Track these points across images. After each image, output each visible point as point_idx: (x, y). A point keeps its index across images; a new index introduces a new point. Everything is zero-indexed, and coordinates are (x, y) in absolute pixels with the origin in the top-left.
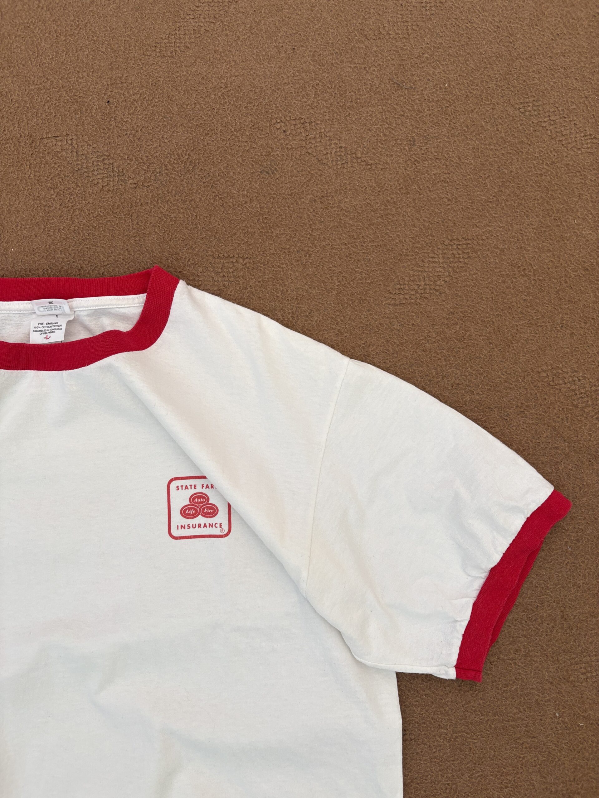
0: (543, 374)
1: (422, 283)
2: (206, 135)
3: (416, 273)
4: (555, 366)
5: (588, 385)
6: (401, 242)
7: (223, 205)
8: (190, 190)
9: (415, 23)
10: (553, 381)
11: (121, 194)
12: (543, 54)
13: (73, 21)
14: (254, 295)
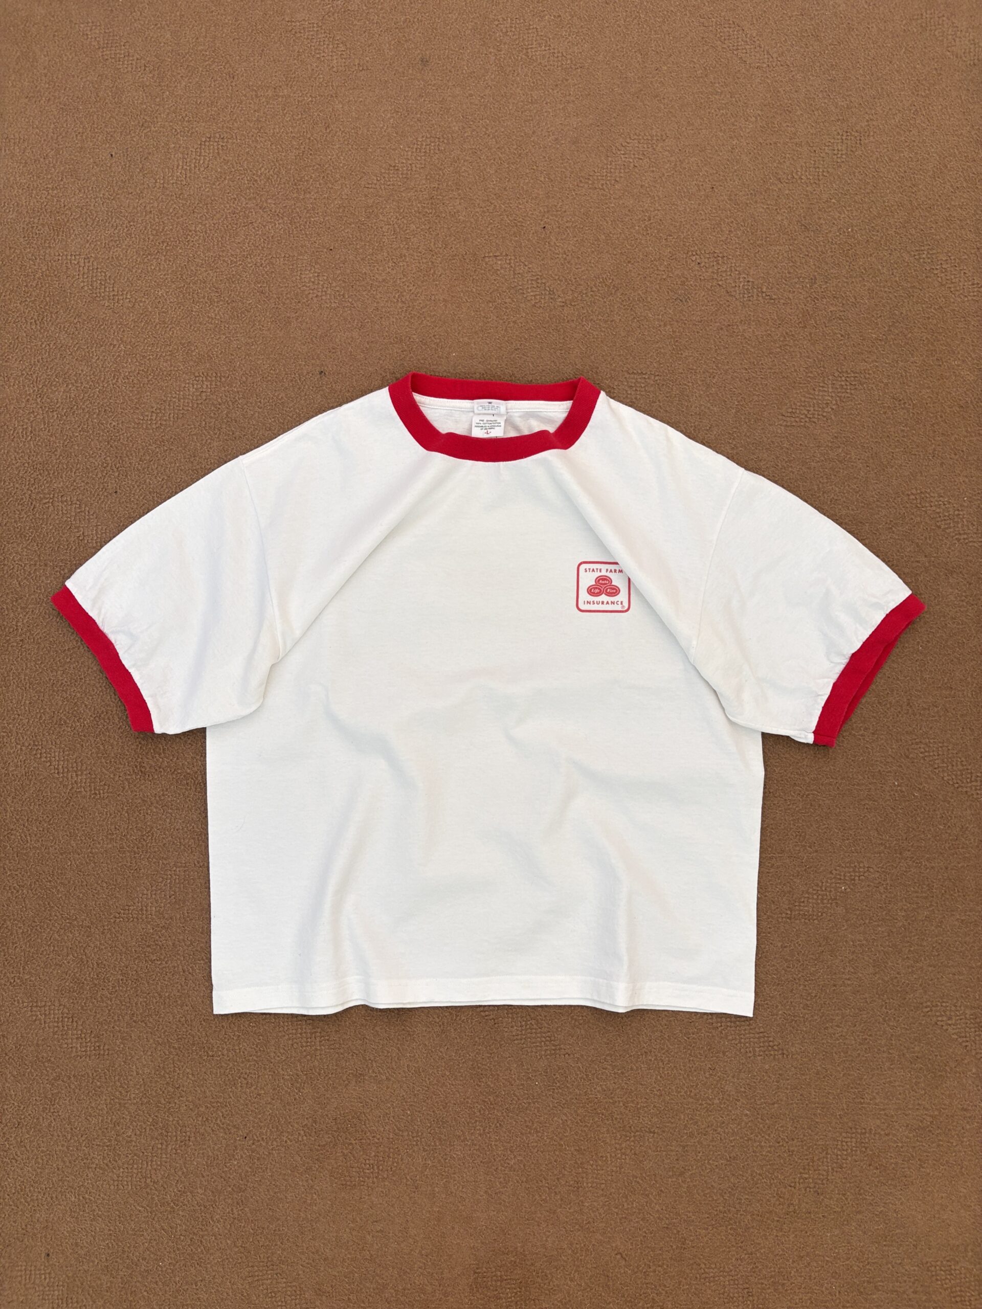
0: (912, 497)
1: (812, 409)
2: (629, 262)
3: (807, 400)
4: (923, 490)
5: (951, 509)
6: (795, 371)
7: (639, 327)
8: (612, 311)
9: (825, 170)
10: (920, 503)
11: (551, 311)
12: (941, 205)
13: (515, 149)
14: (661, 408)
